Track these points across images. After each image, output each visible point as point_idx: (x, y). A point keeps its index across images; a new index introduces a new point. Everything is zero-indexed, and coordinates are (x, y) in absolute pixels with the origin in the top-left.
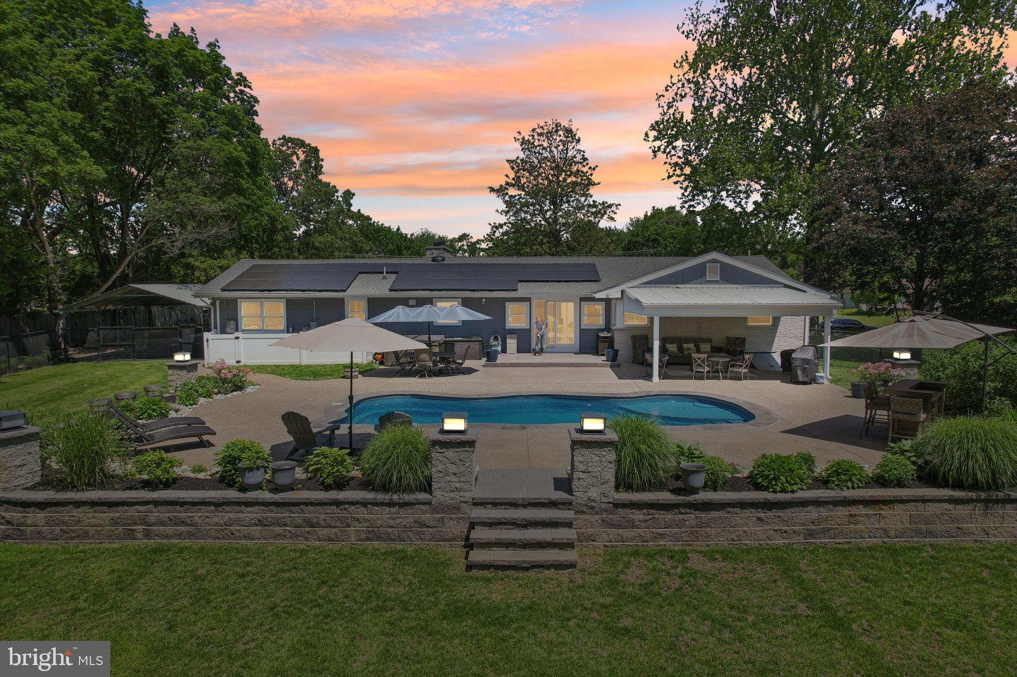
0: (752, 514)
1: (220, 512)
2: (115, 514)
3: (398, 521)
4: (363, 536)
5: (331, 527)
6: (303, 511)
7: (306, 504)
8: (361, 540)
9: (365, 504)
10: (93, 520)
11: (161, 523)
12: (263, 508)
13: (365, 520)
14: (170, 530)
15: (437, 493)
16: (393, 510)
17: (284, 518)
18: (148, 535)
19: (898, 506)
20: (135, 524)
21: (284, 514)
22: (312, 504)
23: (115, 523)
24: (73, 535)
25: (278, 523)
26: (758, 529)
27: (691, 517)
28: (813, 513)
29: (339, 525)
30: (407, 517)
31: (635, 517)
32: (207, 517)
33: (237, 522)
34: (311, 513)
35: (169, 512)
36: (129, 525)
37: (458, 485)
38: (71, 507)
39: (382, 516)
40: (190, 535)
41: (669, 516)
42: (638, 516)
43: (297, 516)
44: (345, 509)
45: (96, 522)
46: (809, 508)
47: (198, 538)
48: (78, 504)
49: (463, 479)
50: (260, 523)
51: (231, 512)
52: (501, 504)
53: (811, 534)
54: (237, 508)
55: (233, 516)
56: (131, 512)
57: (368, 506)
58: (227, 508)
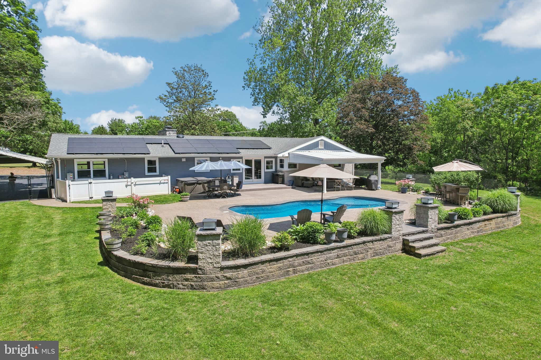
0: (465, 227)
1: (322, 255)
2: (280, 264)
3: (383, 246)
4: (372, 255)
5: (362, 253)
6: (352, 248)
7: (354, 245)
8: (372, 257)
9: (372, 241)
10: (270, 270)
11: (300, 265)
12: (338, 250)
13: (373, 248)
14: (304, 267)
15: (393, 233)
16: (381, 242)
17: (347, 253)
18: (295, 272)
19: (493, 220)
20: (288, 268)
21: (346, 251)
22: (356, 245)
23: (280, 269)
24: (262, 279)
25: (345, 255)
26: (468, 232)
27: (454, 230)
28: (478, 225)
29: (365, 252)
30: (384, 244)
31: (442, 233)
32: (318, 258)
33: (329, 258)
34: (356, 249)
35: (302, 259)
36: (286, 269)
37: (399, 229)
38: (260, 264)
39: (377, 245)
40: (312, 268)
41: (449, 231)
42: (443, 232)
43: (351, 251)
44: (366, 245)
45: (272, 270)
46: (477, 223)
47: (315, 269)
48: (263, 262)
49: (400, 226)
50: (338, 257)
51: (326, 254)
52: (410, 234)
53: (478, 232)
54: (329, 252)
55: (328, 255)
56: (286, 262)
57: (374, 242)
58: (325, 253)
